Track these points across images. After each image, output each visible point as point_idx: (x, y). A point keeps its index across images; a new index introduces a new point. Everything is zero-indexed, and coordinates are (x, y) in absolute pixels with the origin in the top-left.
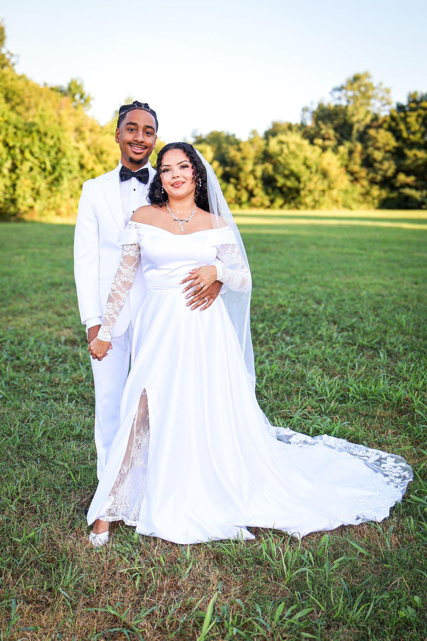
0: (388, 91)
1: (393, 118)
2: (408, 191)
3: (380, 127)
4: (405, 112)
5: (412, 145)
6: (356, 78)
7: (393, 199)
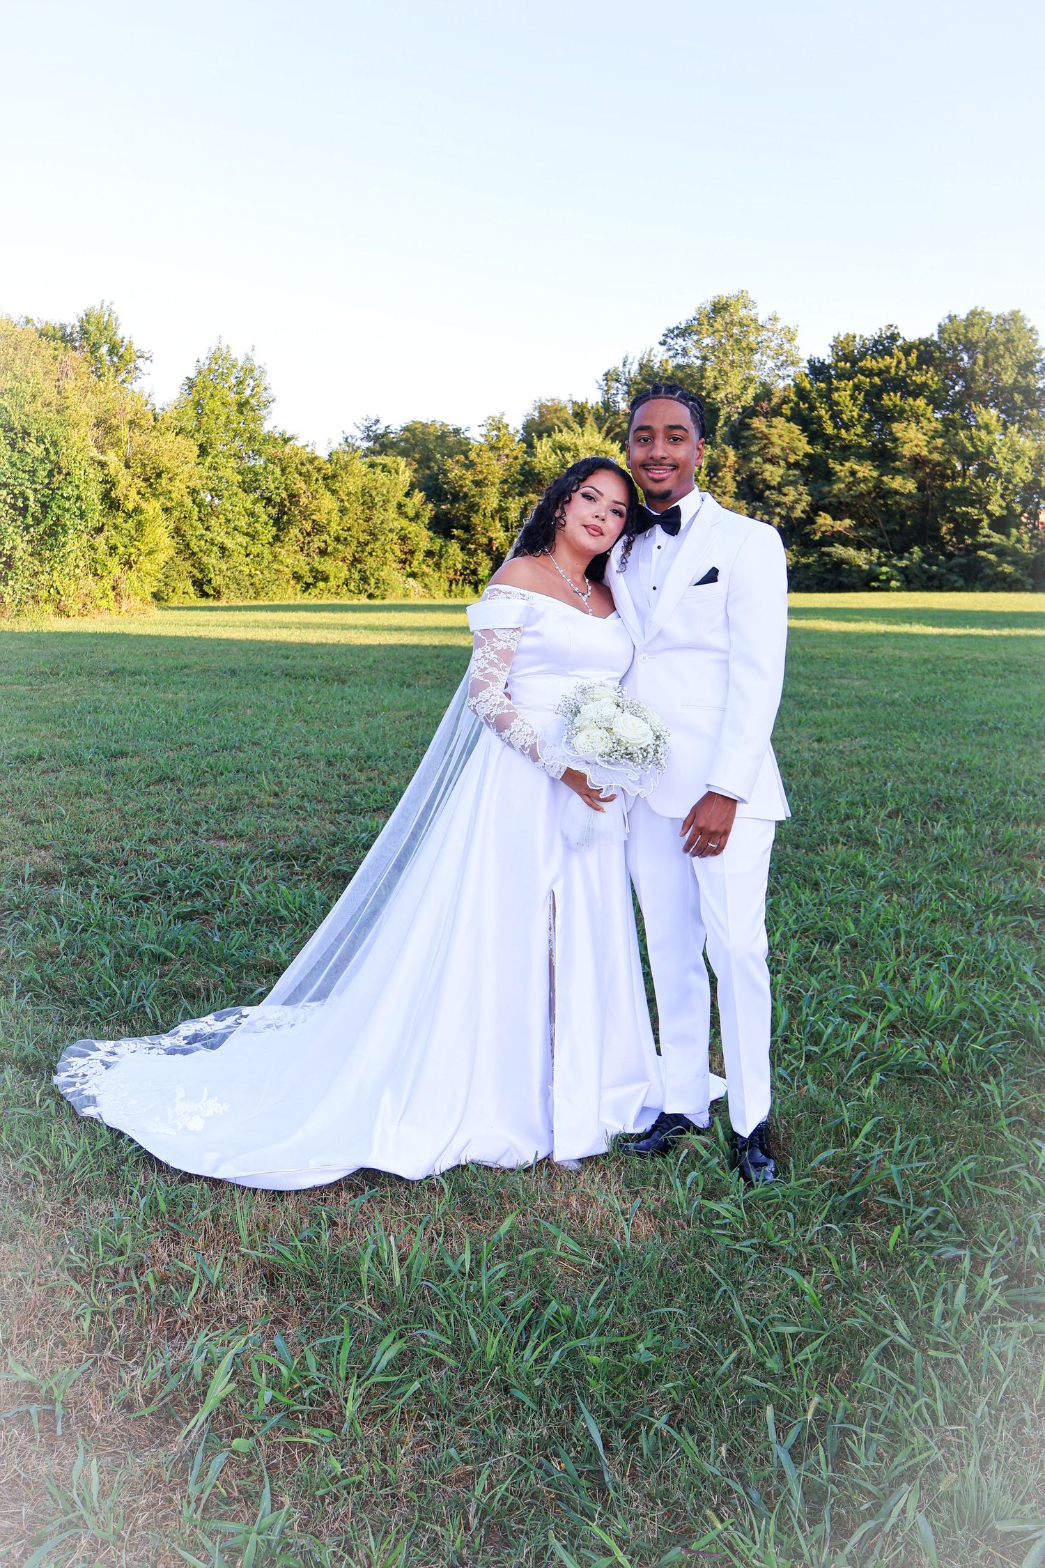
0: (790, 335)
1: (802, 393)
2: (839, 551)
3: (776, 412)
4: (828, 380)
5: (845, 451)
6: (719, 308)
7: (807, 566)
